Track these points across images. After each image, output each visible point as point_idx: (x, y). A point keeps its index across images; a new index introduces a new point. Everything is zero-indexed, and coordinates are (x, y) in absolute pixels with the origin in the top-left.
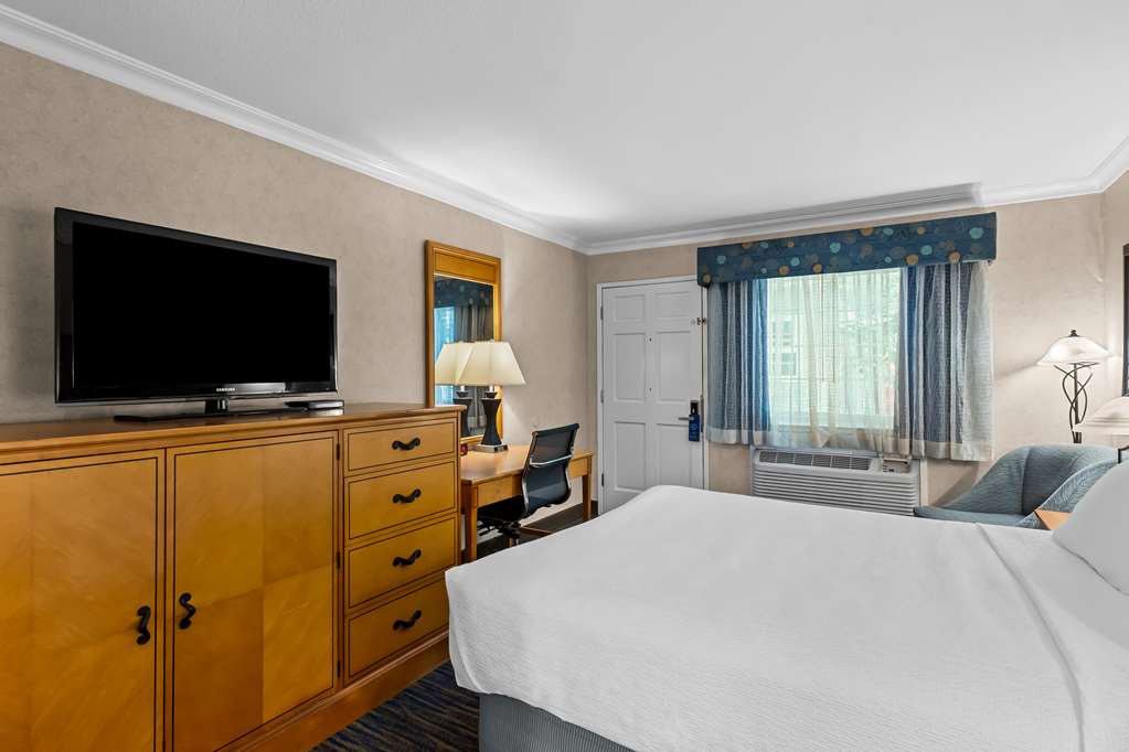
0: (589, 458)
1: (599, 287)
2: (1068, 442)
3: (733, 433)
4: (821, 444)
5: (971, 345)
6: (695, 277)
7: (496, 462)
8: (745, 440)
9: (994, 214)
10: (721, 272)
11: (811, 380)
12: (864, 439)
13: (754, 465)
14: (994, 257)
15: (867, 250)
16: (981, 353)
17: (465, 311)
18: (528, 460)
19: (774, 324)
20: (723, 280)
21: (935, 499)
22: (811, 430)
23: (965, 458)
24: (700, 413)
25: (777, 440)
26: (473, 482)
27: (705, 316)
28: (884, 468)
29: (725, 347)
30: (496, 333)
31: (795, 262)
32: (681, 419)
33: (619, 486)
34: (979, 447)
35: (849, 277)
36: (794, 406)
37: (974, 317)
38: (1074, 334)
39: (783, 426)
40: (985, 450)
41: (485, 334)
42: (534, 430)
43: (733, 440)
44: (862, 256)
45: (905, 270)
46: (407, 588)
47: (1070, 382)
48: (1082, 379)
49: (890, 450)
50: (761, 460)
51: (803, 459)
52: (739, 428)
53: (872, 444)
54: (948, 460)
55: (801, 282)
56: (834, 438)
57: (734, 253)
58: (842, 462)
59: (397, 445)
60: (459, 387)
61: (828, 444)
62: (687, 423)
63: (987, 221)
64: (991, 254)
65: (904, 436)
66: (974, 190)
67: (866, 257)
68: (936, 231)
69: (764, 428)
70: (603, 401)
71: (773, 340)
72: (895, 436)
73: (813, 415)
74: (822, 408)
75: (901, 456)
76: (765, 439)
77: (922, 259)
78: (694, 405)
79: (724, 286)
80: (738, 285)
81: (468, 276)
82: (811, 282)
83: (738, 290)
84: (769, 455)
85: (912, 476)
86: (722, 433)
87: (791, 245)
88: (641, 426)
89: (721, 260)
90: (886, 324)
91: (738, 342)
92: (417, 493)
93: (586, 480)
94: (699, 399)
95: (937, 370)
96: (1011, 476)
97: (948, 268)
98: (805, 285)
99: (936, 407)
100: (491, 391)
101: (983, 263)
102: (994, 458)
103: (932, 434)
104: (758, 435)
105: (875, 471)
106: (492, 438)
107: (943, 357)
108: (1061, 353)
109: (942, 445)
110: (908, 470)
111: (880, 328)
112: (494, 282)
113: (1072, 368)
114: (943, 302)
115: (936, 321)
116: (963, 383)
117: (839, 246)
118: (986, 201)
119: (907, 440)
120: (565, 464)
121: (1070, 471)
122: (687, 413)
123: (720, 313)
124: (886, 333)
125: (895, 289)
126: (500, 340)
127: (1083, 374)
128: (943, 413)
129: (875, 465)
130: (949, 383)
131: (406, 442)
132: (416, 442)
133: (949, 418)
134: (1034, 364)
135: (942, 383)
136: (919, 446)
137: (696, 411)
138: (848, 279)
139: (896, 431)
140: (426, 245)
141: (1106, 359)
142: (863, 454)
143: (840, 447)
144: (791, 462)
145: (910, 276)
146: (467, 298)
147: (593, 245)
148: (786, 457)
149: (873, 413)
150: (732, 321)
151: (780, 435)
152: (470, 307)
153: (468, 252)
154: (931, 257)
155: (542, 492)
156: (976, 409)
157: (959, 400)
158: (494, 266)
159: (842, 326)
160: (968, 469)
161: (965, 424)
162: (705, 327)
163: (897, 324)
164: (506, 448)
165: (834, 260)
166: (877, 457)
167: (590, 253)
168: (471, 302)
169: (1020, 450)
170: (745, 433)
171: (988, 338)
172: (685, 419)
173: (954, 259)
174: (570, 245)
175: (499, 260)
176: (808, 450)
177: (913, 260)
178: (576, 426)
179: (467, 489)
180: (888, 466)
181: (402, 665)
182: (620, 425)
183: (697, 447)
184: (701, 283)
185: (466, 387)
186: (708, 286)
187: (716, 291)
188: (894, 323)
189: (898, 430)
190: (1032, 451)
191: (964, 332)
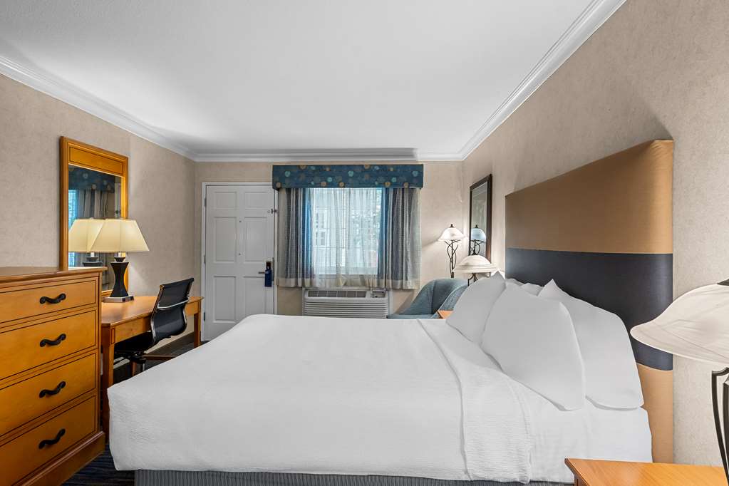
0: (199, 302)
1: (204, 184)
2: (449, 277)
3: (293, 280)
4: (342, 284)
5: (412, 229)
6: (271, 183)
7: (124, 310)
8: (300, 285)
9: (422, 165)
10: (287, 181)
11: (337, 248)
12: (363, 280)
13: (305, 299)
14: (422, 186)
15: (367, 177)
16: (417, 234)
17: (88, 195)
18: (156, 306)
19: (317, 215)
20: (289, 187)
21: (396, 310)
22: (337, 277)
23: (409, 288)
24: (272, 269)
25: (318, 283)
26: (111, 324)
27: (276, 208)
28: (373, 296)
29: (289, 228)
30: (123, 213)
31: (330, 180)
32: (260, 273)
33: (216, 320)
34: (415, 282)
35: (358, 190)
36: (328, 263)
37: (414, 216)
38: (452, 226)
39: (321, 275)
40: (417, 283)
41: (108, 212)
42: (161, 284)
43: (293, 285)
44: (364, 179)
45: (384, 189)
46: (51, 413)
47: (450, 248)
48: (454, 248)
49: (376, 286)
50: (309, 296)
51: (332, 294)
52: (297, 277)
53: (367, 283)
54: (402, 289)
55: (333, 192)
56: (349, 281)
57: (296, 171)
58: (351, 294)
59: (44, 300)
60: (89, 254)
61: (345, 285)
62: (264, 275)
63: (419, 168)
64: (421, 186)
65: (382, 278)
66: (414, 151)
67: (366, 181)
68: (399, 170)
69: (311, 277)
70: (205, 263)
71: (316, 224)
72: (378, 278)
73: (338, 268)
74: (343, 264)
75: (381, 289)
76: (311, 283)
77: (392, 184)
78: (268, 264)
79: (289, 191)
80: (297, 190)
81: (100, 168)
82: (338, 192)
83: (297, 193)
84: (314, 292)
85: (386, 299)
86: (286, 281)
87: (328, 169)
88: (233, 279)
89: (288, 174)
90: (375, 217)
91: (297, 224)
92: (63, 337)
93: (197, 317)
94: (272, 260)
95: (398, 243)
96: (428, 295)
97: (403, 189)
98: (335, 194)
99: (397, 262)
100: (119, 256)
101: (418, 189)
102: (421, 287)
103: (395, 277)
104: (307, 281)
105: (368, 298)
106: (120, 291)
107: (400, 236)
108: (447, 235)
109: (399, 282)
110: (384, 296)
111: (372, 220)
112: (122, 175)
113: (451, 242)
114: (401, 208)
115: (398, 217)
116: (409, 250)
117: (353, 173)
118: (420, 158)
119: (384, 280)
120: (183, 307)
121: (450, 292)
122: (264, 269)
123: (286, 206)
124: (374, 223)
125: (379, 199)
126: (127, 218)
127: (455, 245)
128: (400, 265)
129: (368, 294)
130: (403, 250)
131: (52, 297)
132: (62, 297)
133: (402, 268)
134: (437, 240)
135: (400, 250)
136: (389, 284)
137: (270, 268)
138: (357, 191)
139: (378, 275)
140: (61, 141)
141: (462, 238)
142: (363, 289)
143: (351, 286)
144: (325, 296)
145: (386, 193)
146: (90, 185)
147: (200, 155)
148: (323, 293)
149: (367, 266)
150: (293, 212)
151: (320, 280)
152: (93, 192)
153: (101, 150)
154: (396, 184)
155: (166, 328)
156: (414, 262)
157: (407, 259)
158: (122, 162)
159: (353, 217)
160: (410, 293)
161: (409, 270)
162: (276, 215)
163: (380, 217)
164: (132, 298)
165: (350, 180)
166: (369, 290)
167: (197, 160)
168: (94, 187)
169: (431, 282)
170: (300, 280)
171: (419, 227)
172: (263, 273)
173: (406, 186)
174: (182, 153)
175: (127, 159)
176: (334, 288)
177: (388, 184)
178: (192, 280)
179: (106, 330)
180: (375, 295)
181: (47, 475)
182: (218, 279)
183: (270, 290)
184: (275, 187)
185: (95, 254)
186: (278, 190)
187: (284, 193)
188: (378, 217)
189: (380, 275)
190: (436, 282)
191: (409, 223)
